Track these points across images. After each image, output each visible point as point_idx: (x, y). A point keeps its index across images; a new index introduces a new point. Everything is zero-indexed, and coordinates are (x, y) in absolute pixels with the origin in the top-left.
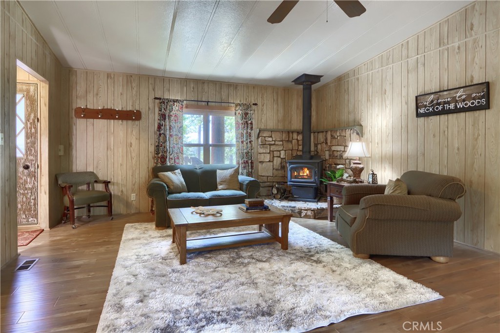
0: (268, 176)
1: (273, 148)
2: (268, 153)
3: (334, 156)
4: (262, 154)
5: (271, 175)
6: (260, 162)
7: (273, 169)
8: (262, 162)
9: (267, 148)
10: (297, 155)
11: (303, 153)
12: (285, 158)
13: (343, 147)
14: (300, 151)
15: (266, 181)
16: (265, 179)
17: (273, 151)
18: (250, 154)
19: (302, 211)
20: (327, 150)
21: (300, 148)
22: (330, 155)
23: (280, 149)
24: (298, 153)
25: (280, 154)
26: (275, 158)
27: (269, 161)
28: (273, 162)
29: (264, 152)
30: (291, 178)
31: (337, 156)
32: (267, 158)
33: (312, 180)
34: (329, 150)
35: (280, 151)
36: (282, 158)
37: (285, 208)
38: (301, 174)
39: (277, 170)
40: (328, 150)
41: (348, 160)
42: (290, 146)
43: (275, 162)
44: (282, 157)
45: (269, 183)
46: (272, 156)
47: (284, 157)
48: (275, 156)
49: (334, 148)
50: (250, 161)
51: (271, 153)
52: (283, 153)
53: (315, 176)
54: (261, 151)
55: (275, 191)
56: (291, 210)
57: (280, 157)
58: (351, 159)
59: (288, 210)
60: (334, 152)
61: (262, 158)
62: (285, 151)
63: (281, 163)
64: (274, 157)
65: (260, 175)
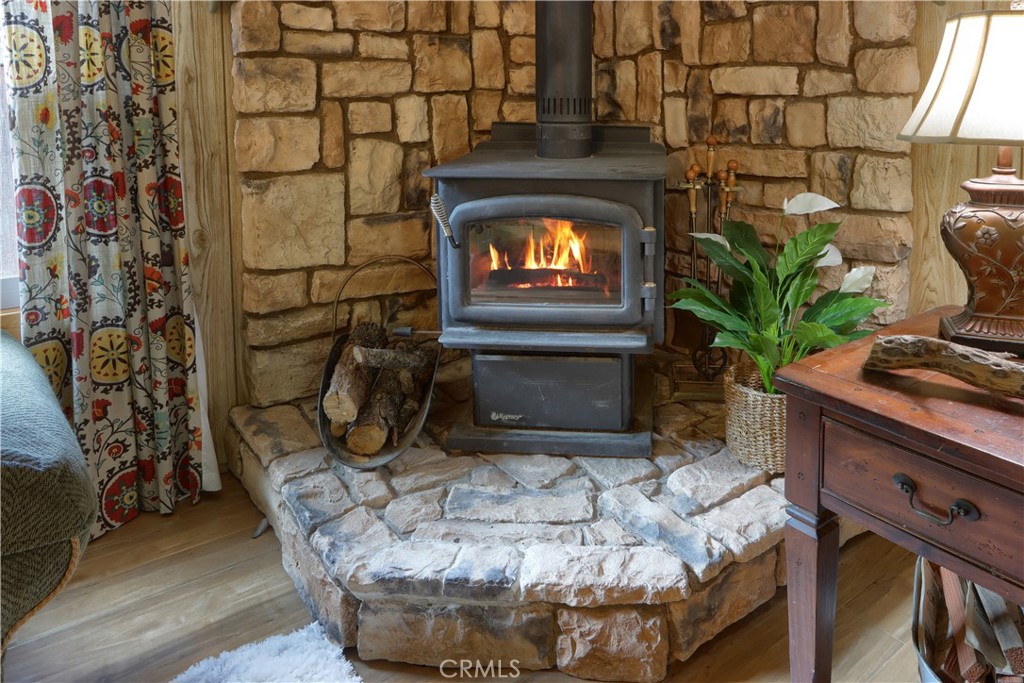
0: (309, 271)
1: (337, 78)
2: (307, 114)
3: (722, 127)
4: (263, 123)
5: (337, 257)
6: (250, 176)
7: (348, 217)
8: (259, 178)
9: (293, 76)
10: (501, 123)
11: (541, 110)
12: (426, 145)
13: (793, 72)
14: (522, 97)
15: (298, 298)
16: (289, 290)
17: (344, 102)
18: (143, 122)
19: (564, 617)
20: (676, 94)
21: (523, 79)
22: (695, 124)
23: (392, 86)
24: (507, 108)
25: (394, 118)
26: (361, 148)
27: (319, 168)
28: (343, 169)
29: (275, 102)
30: (465, 298)
31: (744, 130)
32: (303, 143)
33: (622, 308)
34: (690, 95)
35: (390, 99)
36: (407, 147)
37: (412, 598)
38: (531, 264)
39: (373, 219)
40: (684, 95)
41: (834, 157)
42: (457, 68)
43: (358, 167)
44: (406, 134)
45: (316, 317)
46: (334, 133)
47: (423, 136)
48: (356, 128)
49: (725, 80)
50: (148, 177)
51: (333, 112)
52: (411, 111)
53: (639, 277)
54: (251, 96)
55: (341, 404)
56: (468, 613)
57: (391, 136)
58: (859, 149)
59: (444, 615)
60: (729, 103)
61: (258, 145)
62: (428, 96)
63: (403, 176)
64: (348, 137)
65: (252, 264)
